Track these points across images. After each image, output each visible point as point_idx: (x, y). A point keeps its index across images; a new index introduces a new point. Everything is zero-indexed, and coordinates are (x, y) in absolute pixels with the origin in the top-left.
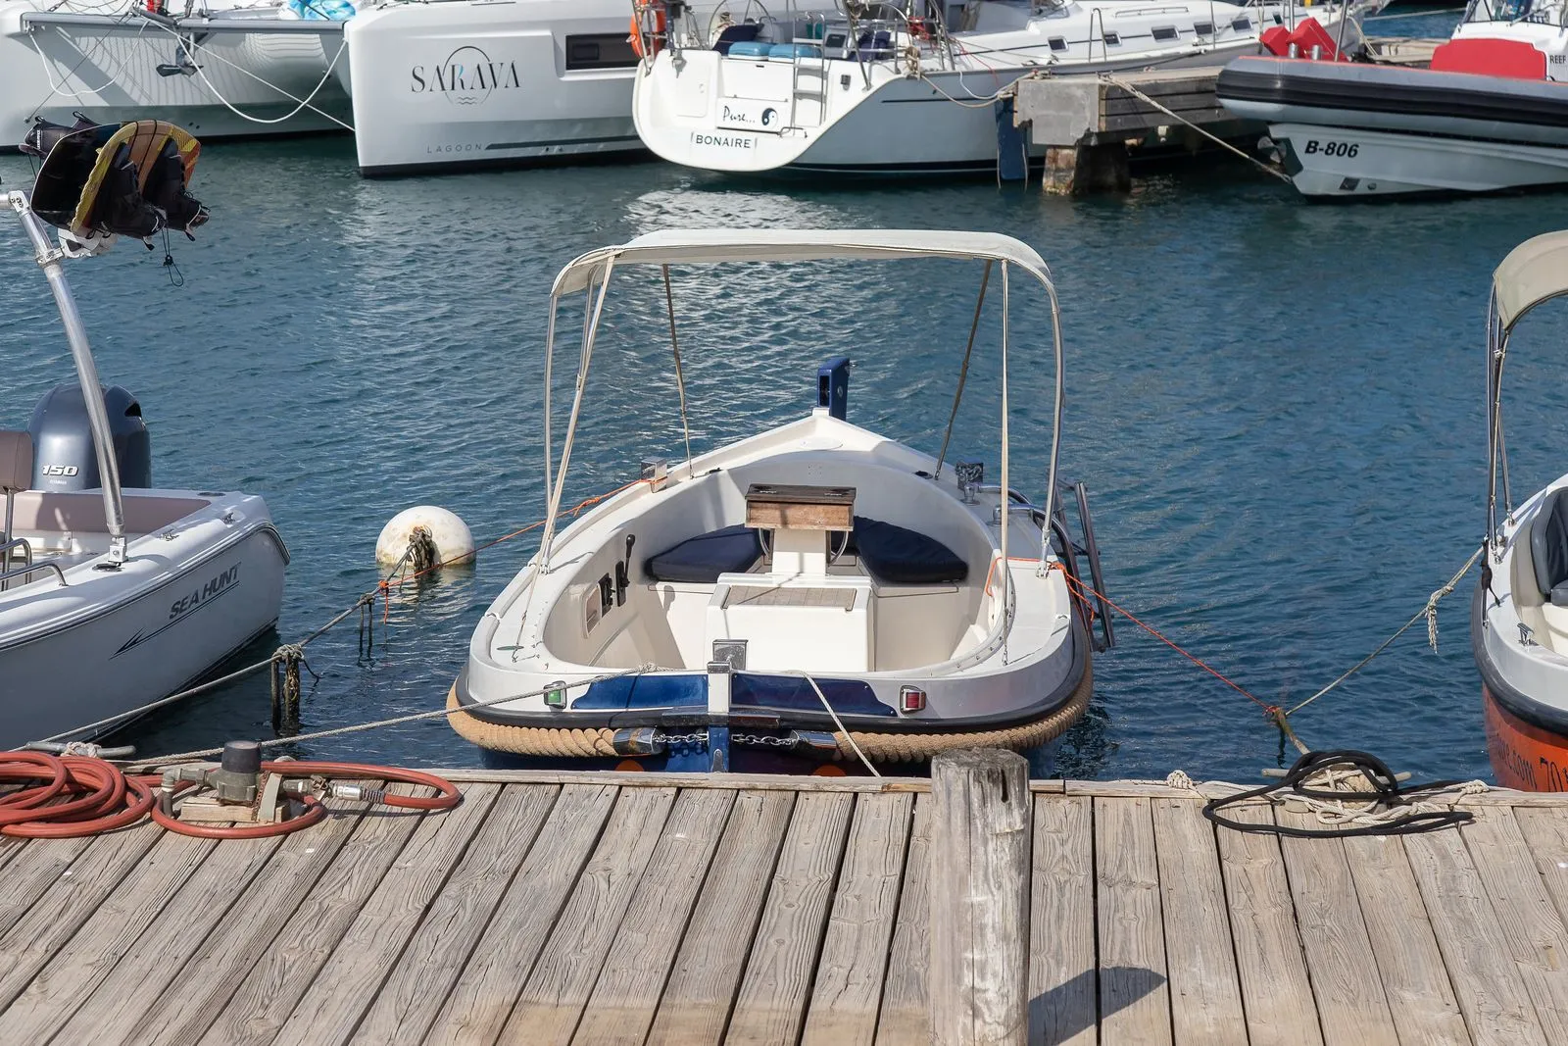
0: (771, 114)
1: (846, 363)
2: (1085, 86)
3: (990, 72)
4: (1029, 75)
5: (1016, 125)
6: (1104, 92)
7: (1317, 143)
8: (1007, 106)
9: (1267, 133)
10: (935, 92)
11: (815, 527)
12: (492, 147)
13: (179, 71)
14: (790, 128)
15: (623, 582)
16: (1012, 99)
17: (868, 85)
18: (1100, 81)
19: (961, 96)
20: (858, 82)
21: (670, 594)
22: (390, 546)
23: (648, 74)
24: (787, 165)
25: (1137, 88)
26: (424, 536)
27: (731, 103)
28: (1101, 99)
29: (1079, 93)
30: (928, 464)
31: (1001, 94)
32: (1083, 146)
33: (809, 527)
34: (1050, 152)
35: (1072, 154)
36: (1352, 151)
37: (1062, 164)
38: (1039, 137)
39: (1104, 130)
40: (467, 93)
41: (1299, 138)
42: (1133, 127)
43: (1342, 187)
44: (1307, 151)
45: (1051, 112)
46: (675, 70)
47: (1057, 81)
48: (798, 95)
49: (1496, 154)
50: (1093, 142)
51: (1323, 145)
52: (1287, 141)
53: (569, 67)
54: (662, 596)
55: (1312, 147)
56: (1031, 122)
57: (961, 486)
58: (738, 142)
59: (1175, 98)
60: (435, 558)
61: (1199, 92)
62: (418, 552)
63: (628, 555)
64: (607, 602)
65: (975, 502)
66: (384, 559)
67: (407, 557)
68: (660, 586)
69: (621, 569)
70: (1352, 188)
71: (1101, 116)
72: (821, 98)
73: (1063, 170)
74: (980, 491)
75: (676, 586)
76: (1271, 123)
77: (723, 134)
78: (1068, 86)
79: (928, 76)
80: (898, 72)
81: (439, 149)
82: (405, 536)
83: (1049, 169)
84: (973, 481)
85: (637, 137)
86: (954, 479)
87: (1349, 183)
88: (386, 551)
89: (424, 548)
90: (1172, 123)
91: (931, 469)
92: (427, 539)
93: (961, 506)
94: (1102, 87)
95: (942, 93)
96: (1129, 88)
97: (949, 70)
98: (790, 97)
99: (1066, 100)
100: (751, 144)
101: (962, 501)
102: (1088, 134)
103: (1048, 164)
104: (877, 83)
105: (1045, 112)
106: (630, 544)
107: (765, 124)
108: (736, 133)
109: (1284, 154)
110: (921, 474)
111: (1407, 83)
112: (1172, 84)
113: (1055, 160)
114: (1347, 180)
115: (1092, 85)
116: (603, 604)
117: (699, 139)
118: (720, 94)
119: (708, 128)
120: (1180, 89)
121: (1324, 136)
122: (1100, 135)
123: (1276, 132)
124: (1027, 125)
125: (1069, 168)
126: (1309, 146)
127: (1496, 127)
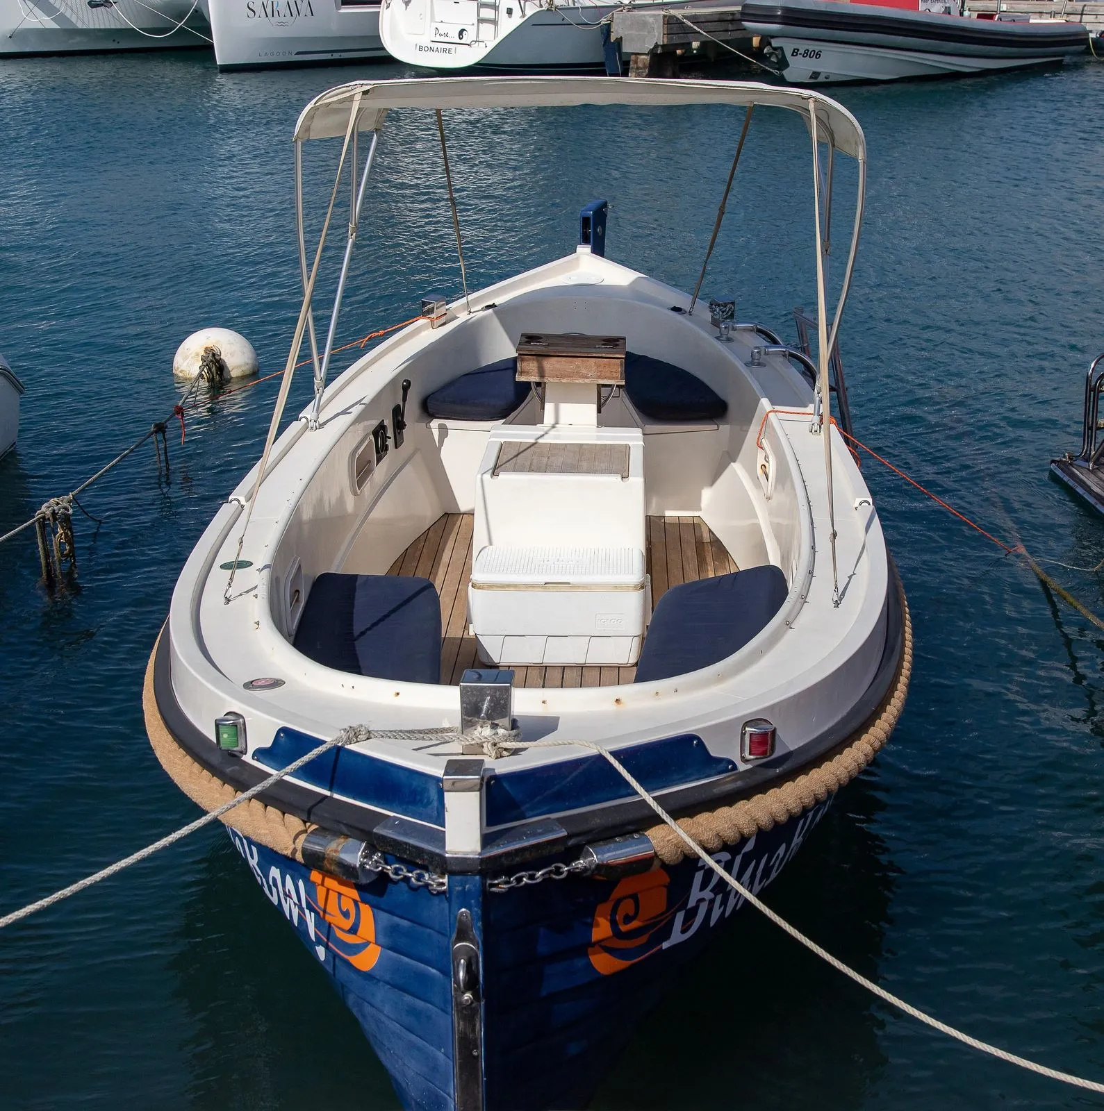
0: (464, 32)
1: (605, 205)
2: (654, 16)
3: (596, 7)
4: (620, 9)
5: (612, 40)
6: (666, 19)
7: (798, 50)
8: (607, 29)
9: (770, 44)
10: (563, 19)
11: (587, 381)
12: (298, 53)
13: (102, 5)
14: (476, 41)
15: (399, 425)
16: (610, 24)
17: (524, 14)
18: (663, 13)
19: (580, 22)
20: (517, 12)
21: (444, 431)
22: (185, 364)
23: (388, 7)
24: (475, 64)
25: (685, 17)
26: (214, 355)
27: (439, 26)
28: (664, 24)
29: (651, 20)
30: (683, 300)
31: (604, 21)
32: (652, 53)
33: (581, 381)
34: (633, 57)
35: (647, 58)
36: (817, 55)
37: (640, 65)
38: (626, 49)
39: (666, 43)
40: (282, 19)
41: (788, 46)
42: (682, 42)
43: (811, 77)
44: (793, 55)
45: (633, 32)
46: (404, 5)
47: (636, 12)
48: (481, 21)
49: (892, 56)
50: (659, 51)
51: (802, 51)
52: (781, 48)
53: (343, 4)
54: (436, 433)
55: (795, 52)
56: (621, 38)
57: (715, 323)
58: (445, 50)
59: (706, 24)
60: (225, 374)
61: (720, 21)
62: (210, 369)
63: (404, 399)
64: (381, 450)
65: (729, 340)
66: (181, 375)
67: (201, 376)
68: (435, 423)
69: (398, 413)
70: (816, 78)
71: (664, 34)
72: (495, 22)
73: (641, 69)
74: (734, 329)
75: (450, 424)
76: (773, 37)
77: (435, 45)
78: (644, 16)
79: (559, 9)
80: (541, 6)
81: (266, 54)
82: (197, 355)
83: (633, 68)
84: (726, 318)
85: (383, 49)
86: (708, 316)
87: (816, 75)
88: (182, 368)
89: (215, 364)
90: (703, 39)
91: (686, 306)
92: (217, 358)
93: (717, 344)
94: (665, 16)
95: (568, 20)
96: (680, 17)
97: (571, 5)
98: (476, 22)
99: (643, 24)
100: (453, 51)
101: (717, 338)
102: (656, 46)
103: (632, 65)
104: (529, 13)
105: (630, 32)
106: (406, 389)
107: (461, 39)
108: (444, 45)
109: (780, 57)
110: (676, 309)
111: (852, 12)
112: (704, 15)
113: (636, 62)
114: (814, 73)
115: (659, 15)
116: (378, 452)
117: (421, 48)
118: (433, 19)
119: (426, 42)
120: (709, 18)
121: (803, 46)
122: (663, 46)
123: (775, 43)
124: (619, 41)
125: (645, 67)
126: (794, 52)
127: (899, 40)
